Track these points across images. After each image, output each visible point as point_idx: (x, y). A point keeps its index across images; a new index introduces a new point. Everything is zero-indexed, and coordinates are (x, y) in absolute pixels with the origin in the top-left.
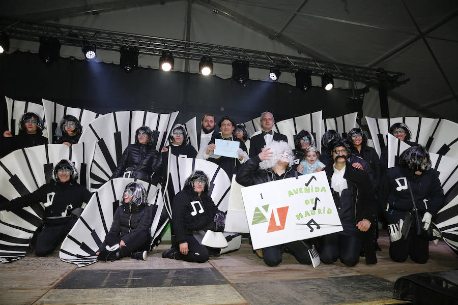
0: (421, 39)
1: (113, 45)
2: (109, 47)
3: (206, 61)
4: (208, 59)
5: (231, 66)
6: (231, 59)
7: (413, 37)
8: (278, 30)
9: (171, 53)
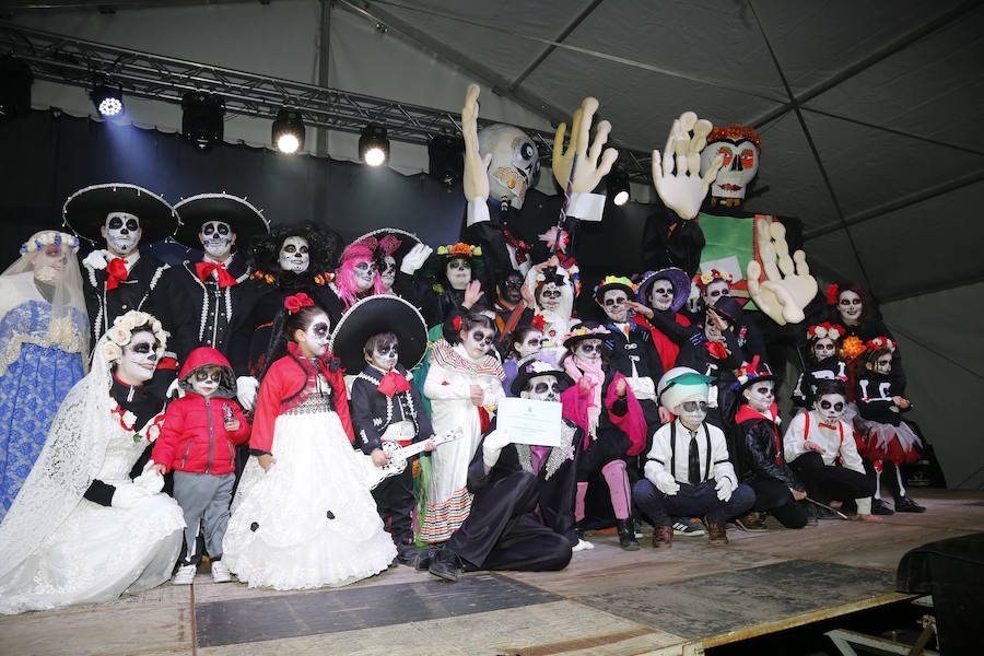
0: (793, 112)
1: (164, 88)
2: (152, 92)
3: (374, 135)
4: (378, 131)
5: (426, 147)
6: (426, 134)
7: (778, 106)
8: (512, 77)
9: (298, 113)
